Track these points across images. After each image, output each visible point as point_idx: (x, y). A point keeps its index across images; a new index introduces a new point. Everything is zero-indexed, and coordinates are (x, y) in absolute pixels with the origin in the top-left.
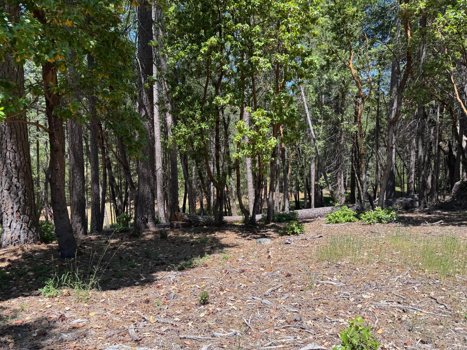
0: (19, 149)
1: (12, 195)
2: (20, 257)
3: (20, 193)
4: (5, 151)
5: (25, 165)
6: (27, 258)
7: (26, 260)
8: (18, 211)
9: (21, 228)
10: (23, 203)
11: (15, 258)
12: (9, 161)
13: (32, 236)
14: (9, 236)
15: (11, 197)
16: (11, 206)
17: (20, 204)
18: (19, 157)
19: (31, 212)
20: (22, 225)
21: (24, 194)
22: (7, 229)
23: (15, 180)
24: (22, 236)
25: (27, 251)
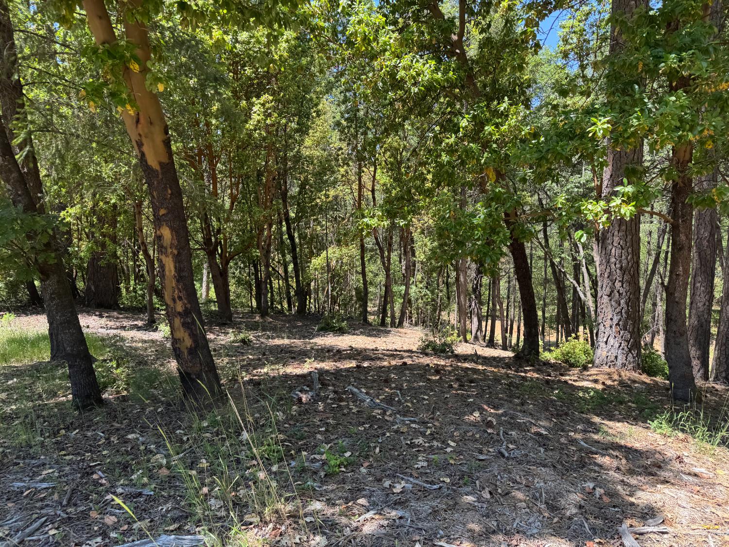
0: (628, 244)
1: (613, 303)
2: (616, 383)
3: (622, 301)
4: (610, 247)
5: (632, 266)
6: (624, 386)
7: (624, 389)
8: (618, 324)
9: (620, 346)
10: (624, 315)
11: (609, 382)
12: (613, 260)
13: (632, 360)
14: (604, 354)
15: (612, 306)
16: (610, 316)
17: (622, 316)
18: (627, 254)
19: (633, 329)
20: (621, 343)
21: (627, 304)
22: (602, 345)
23: (618, 285)
24: (619, 357)
25: (624, 379)
